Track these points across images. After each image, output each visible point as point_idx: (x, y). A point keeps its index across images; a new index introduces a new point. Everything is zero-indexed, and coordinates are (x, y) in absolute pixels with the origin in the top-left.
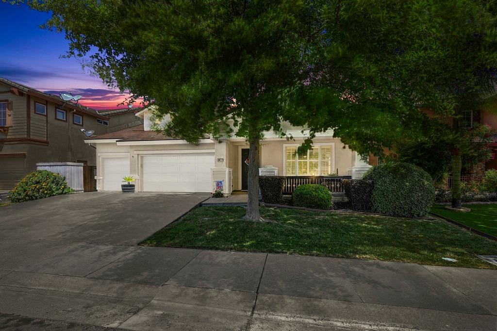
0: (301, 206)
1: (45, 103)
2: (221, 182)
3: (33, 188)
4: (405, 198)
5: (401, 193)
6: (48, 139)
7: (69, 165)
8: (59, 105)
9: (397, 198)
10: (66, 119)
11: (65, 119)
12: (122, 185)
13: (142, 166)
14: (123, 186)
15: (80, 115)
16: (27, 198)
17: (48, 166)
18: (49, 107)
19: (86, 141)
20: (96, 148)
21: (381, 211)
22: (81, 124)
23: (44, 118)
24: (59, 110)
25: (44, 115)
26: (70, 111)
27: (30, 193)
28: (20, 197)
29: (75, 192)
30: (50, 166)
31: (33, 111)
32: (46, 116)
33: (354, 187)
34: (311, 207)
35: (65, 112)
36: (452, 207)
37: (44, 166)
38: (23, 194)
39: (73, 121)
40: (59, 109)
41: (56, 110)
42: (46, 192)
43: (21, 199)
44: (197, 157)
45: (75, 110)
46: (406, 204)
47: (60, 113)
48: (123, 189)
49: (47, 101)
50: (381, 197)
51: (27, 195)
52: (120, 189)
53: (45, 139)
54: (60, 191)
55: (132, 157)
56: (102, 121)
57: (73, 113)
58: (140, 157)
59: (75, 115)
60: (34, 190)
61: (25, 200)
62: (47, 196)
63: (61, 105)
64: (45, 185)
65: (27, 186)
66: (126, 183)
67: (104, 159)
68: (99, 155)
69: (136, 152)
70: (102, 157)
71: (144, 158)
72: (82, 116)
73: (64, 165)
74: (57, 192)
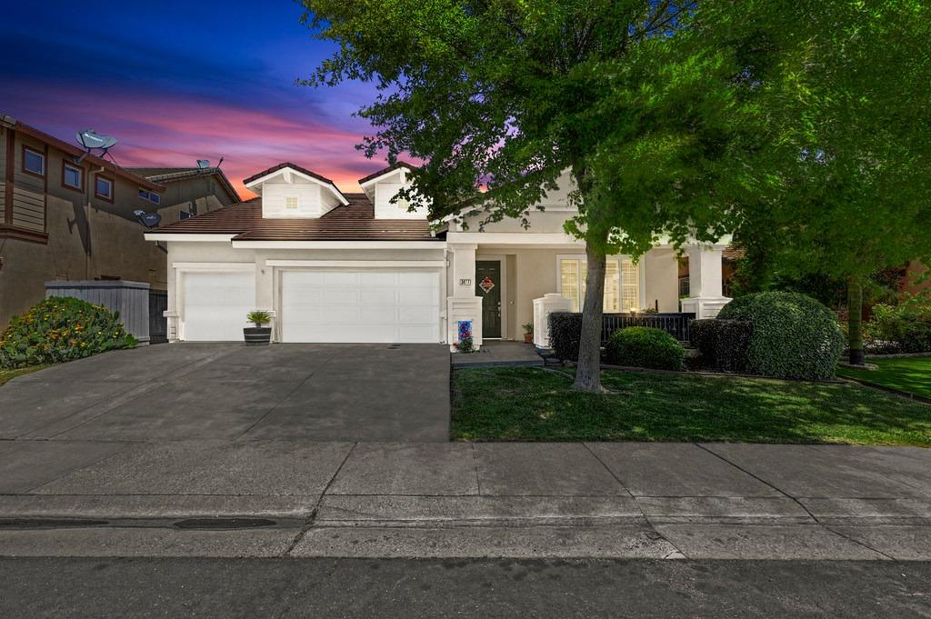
0: (637, 366)
1: (42, 150)
2: (468, 324)
3: (54, 337)
4: (807, 350)
5: (801, 343)
6: (48, 228)
7: (126, 287)
8: (72, 156)
9: (793, 350)
10: (83, 188)
11: (79, 187)
12: (245, 329)
13: (281, 291)
14: (246, 331)
15: (107, 179)
16: (41, 359)
17: (76, 288)
18: (51, 158)
19: (148, 237)
20: (167, 252)
21: (765, 371)
22: (110, 198)
23: (41, 183)
24: (71, 167)
25: (40, 177)
26: (90, 169)
27: (48, 348)
28: (22, 356)
29: (139, 345)
30: (81, 288)
31: (20, 167)
32: (45, 178)
33: (721, 333)
34: (655, 367)
35: (80, 172)
36: (851, 363)
38: (31, 350)
39: (96, 193)
40: (71, 164)
41: (64, 165)
42: (83, 344)
43: (21, 362)
44: (396, 274)
45: (103, 169)
46: (807, 358)
47: (70, 172)
48: (246, 337)
49: (47, 146)
50: (765, 349)
51: (41, 352)
52: (242, 338)
53: (41, 229)
54: (110, 343)
55: (261, 273)
56: (147, 194)
57: (97, 175)
58: (277, 272)
59: (99, 178)
60: (56, 341)
61: (36, 363)
62: (85, 353)
63: (77, 157)
64: (81, 330)
65: (36, 330)
66: (253, 325)
67: (184, 274)
68: (175, 265)
69: (269, 263)
70: (182, 270)
71: (284, 274)
72: (112, 181)
73: (117, 287)
74: (105, 345)
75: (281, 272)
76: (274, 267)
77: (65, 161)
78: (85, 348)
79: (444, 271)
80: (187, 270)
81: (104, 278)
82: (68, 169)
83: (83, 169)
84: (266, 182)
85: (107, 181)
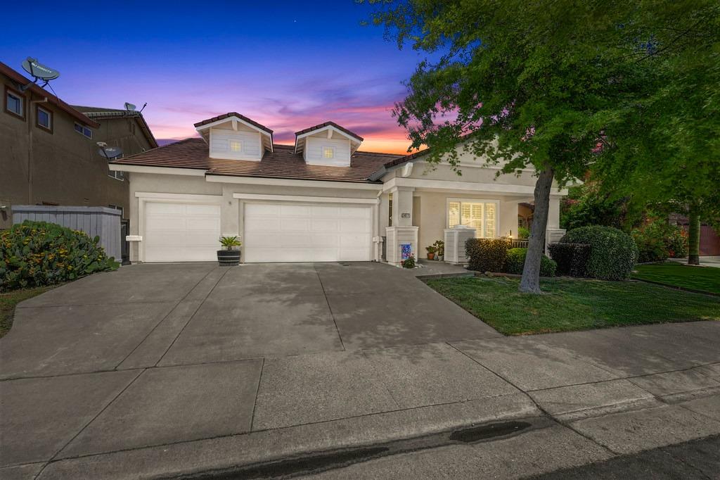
2: (408, 246)
7: (106, 213)
8: (16, 84)
10: (25, 115)
11: (21, 114)
12: (217, 252)
13: (244, 220)
14: (220, 253)
15: (47, 110)
17: (50, 212)
19: (112, 167)
22: (49, 128)
24: (12, 93)
26: (32, 99)
27: (33, 272)
35: (22, 100)
37: (35, 212)
39: (37, 122)
40: (13, 90)
41: (6, 92)
42: (70, 268)
44: (339, 208)
45: (46, 100)
48: (220, 258)
52: (215, 258)
54: (95, 266)
55: (228, 203)
56: (81, 128)
57: (38, 105)
58: (242, 204)
59: (39, 108)
60: (41, 264)
61: (19, 286)
62: (71, 276)
63: (22, 85)
64: (66, 254)
65: (14, 254)
66: (225, 248)
67: (146, 202)
68: (137, 194)
69: (236, 196)
70: (145, 199)
71: (247, 206)
72: (52, 112)
73: (97, 213)
74: (91, 268)
75: (244, 203)
76: (239, 199)
77: (7, 88)
78: (72, 271)
79: (376, 207)
80: (149, 200)
81: (45, 204)
82: (10, 96)
83: (24, 97)
84: (213, 128)
85: (47, 112)
